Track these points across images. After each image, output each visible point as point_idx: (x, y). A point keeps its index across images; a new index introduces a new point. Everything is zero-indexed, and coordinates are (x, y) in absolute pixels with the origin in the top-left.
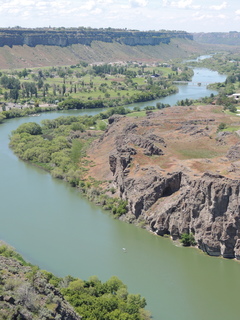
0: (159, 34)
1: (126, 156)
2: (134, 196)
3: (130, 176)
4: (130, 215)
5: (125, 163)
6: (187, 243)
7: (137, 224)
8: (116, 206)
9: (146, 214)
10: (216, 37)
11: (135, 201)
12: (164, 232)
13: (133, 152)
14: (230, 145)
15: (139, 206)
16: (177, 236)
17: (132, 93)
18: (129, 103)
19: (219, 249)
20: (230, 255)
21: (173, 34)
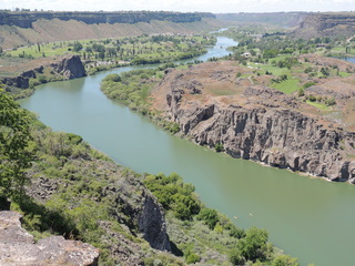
0: (194, 15)
1: (178, 94)
2: (184, 121)
3: (181, 107)
4: (181, 133)
5: (177, 100)
6: (219, 150)
7: (186, 138)
8: (172, 127)
9: (191, 132)
10: (230, 16)
11: (185, 123)
12: (204, 143)
13: (182, 92)
15: (187, 127)
16: (212, 145)
17: (178, 54)
18: (176, 60)
19: (239, 153)
20: (247, 157)
21: (203, 15)
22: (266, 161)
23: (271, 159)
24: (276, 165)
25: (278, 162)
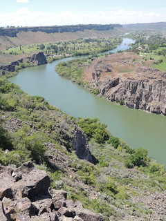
0: (109, 25)
1: (98, 73)
2: (102, 88)
3: (100, 80)
4: (100, 94)
5: (98, 75)
6: (122, 104)
7: (103, 98)
8: (95, 91)
9: (106, 94)
10: (131, 26)
12: (113, 100)
14: (137, 67)
15: (104, 91)
16: (118, 102)
17: (100, 49)
18: (99, 53)
19: (133, 106)
20: (137, 108)
21: (115, 25)
22: (149, 110)
23: (152, 109)
24: (155, 112)
25: (156, 110)
